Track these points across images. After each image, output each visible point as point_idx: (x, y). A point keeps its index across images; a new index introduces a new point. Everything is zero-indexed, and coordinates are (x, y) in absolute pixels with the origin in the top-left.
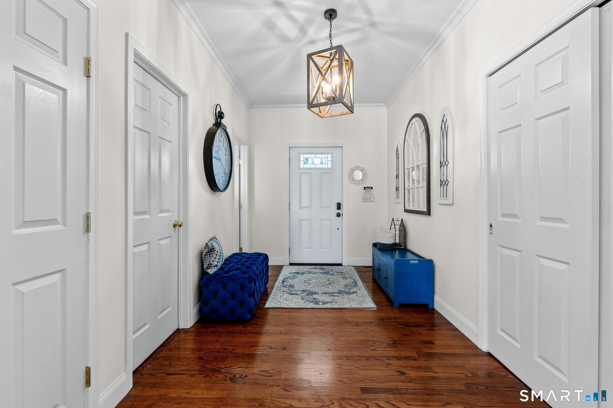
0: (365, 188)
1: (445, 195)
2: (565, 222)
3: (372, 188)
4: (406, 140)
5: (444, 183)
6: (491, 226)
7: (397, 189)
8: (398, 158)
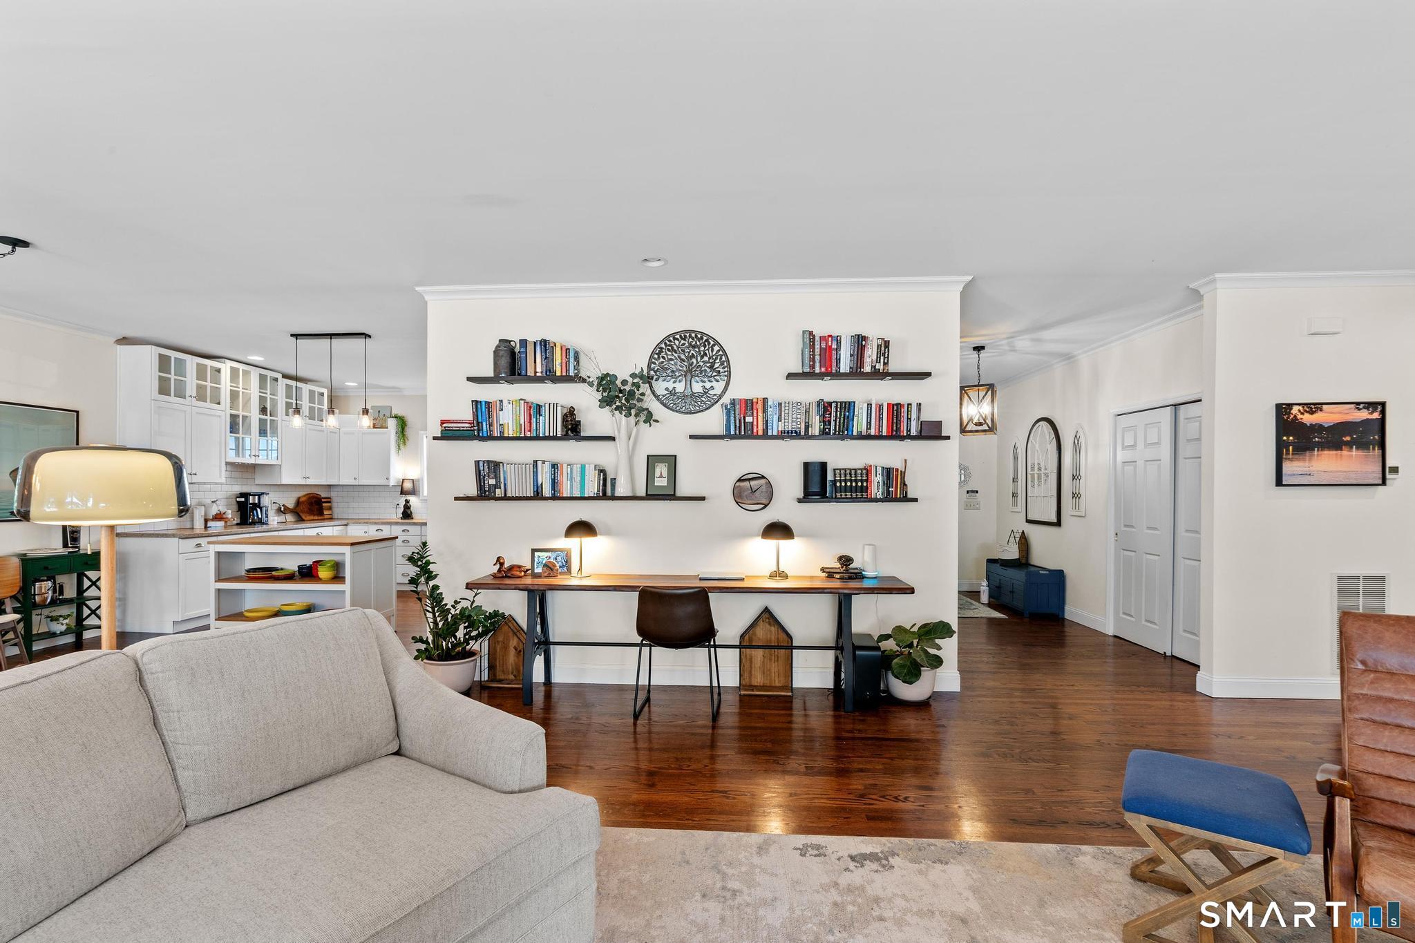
0: (968, 492)
1: (1077, 507)
2: (1158, 530)
3: (977, 492)
4: (1030, 442)
5: (1076, 495)
6: (1117, 534)
7: (1014, 495)
8: (1016, 458)
